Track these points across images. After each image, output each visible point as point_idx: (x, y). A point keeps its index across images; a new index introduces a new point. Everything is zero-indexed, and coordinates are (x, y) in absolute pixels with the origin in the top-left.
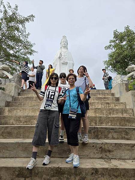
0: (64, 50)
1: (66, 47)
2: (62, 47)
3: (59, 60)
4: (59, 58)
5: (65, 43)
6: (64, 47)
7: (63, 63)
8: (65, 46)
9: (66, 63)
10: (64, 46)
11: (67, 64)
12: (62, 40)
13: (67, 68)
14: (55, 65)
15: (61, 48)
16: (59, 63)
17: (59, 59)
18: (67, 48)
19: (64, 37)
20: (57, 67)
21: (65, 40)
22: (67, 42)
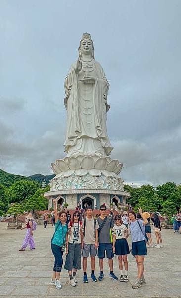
0: (85, 59)
2: (83, 55)
4: (77, 71)
5: (89, 46)
8: (89, 51)
9: (93, 82)
10: (87, 52)
11: (93, 84)
12: (83, 41)
13: (94, 93)
14: (68, 86)
17: (76, 73)
19: (87, 35)
20: (72, 91)
21: (88, 41)
22: (91, 43)
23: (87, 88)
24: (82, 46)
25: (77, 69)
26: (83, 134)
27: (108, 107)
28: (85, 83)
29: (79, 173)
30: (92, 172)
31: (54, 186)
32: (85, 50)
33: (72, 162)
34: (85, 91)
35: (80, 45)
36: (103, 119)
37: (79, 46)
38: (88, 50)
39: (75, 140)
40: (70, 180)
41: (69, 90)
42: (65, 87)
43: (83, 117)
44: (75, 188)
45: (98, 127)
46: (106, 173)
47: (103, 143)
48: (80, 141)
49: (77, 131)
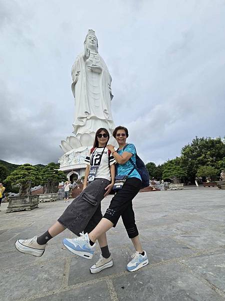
5: (94, 41)
9: (99, 71)
12: (89, 36)
13: (101, 81)
14: (76, 72)
17: (84, 60)
19: (92, 32)
20: (80, 77)
23: (95, 76)
25: (85, 56)
26: (92, 115)
27: (112, 96)
28: (92, 71)
31: (65, 162)
32: (91, 44)
33: (85, 138)
34: (92, 78)
35: (86, 38)
36: (109, 105)
37: (85, 40)
38: (94, 45)
40: (82, 155)
41: (77, 75)
42: (72, 74)
43: (91, 100)
45: (105, 110)
47: (110, 125)
48: (89, 122)
49: (86, 112)
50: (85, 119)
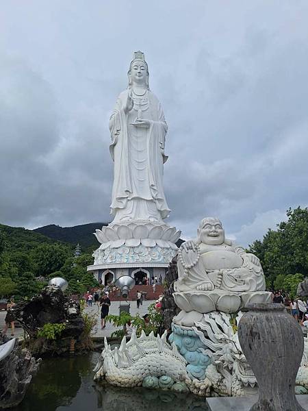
0: (138, 90)
1: (143, 81)
2: (134, 83)
3: (124, 117)
4: (127, 110)
5: (142, 71)
6: (139, 82)
7: (136, 127)
9: (145, 126)
10: (140, 80)
11: (147, 129)
12: (134, 64)
13: (148, 141)
14: (115, 130)
15: (130, 84)
16: (125, 125)
17: (126, 113)
18: (148, 86)
19: (139, 55)
20: (120, 136)
21: (141, 63)
22: (145, 68)
23: (140, 133)
24: (133, 70)
26: (135, 195)
27: (165, 158)
29: (130, 243)
30: (146, 243)
31: (100, 257)
32: (137, 78)
33: (123, 231)
34: (137, 137)
36: (159, 175)
37: (129, 70)
38: (142, 78)
39: (124, 201)
40: (120, 251)
41: (116, 134)
42: (110, 129)
43: (134, 173)
44: (125, 261)
45: (152, 185)
46: (160, 243)
47: (159, 205)
48: (131, 204)
49: (127, 191)
50: (125, 200)
